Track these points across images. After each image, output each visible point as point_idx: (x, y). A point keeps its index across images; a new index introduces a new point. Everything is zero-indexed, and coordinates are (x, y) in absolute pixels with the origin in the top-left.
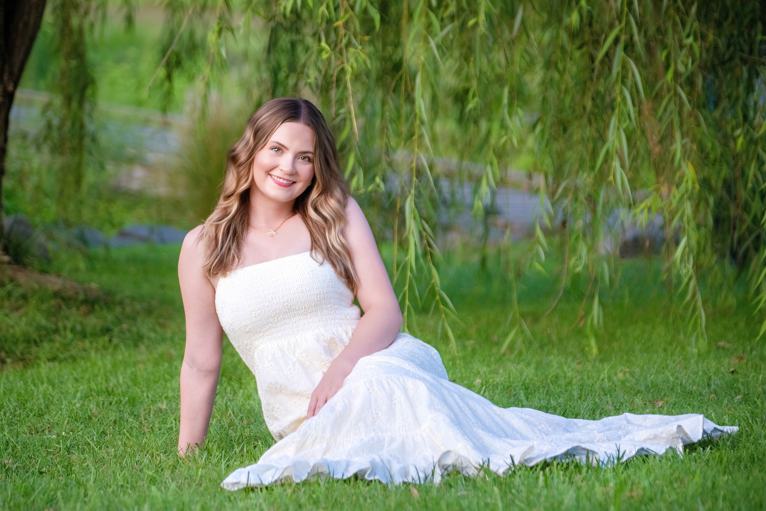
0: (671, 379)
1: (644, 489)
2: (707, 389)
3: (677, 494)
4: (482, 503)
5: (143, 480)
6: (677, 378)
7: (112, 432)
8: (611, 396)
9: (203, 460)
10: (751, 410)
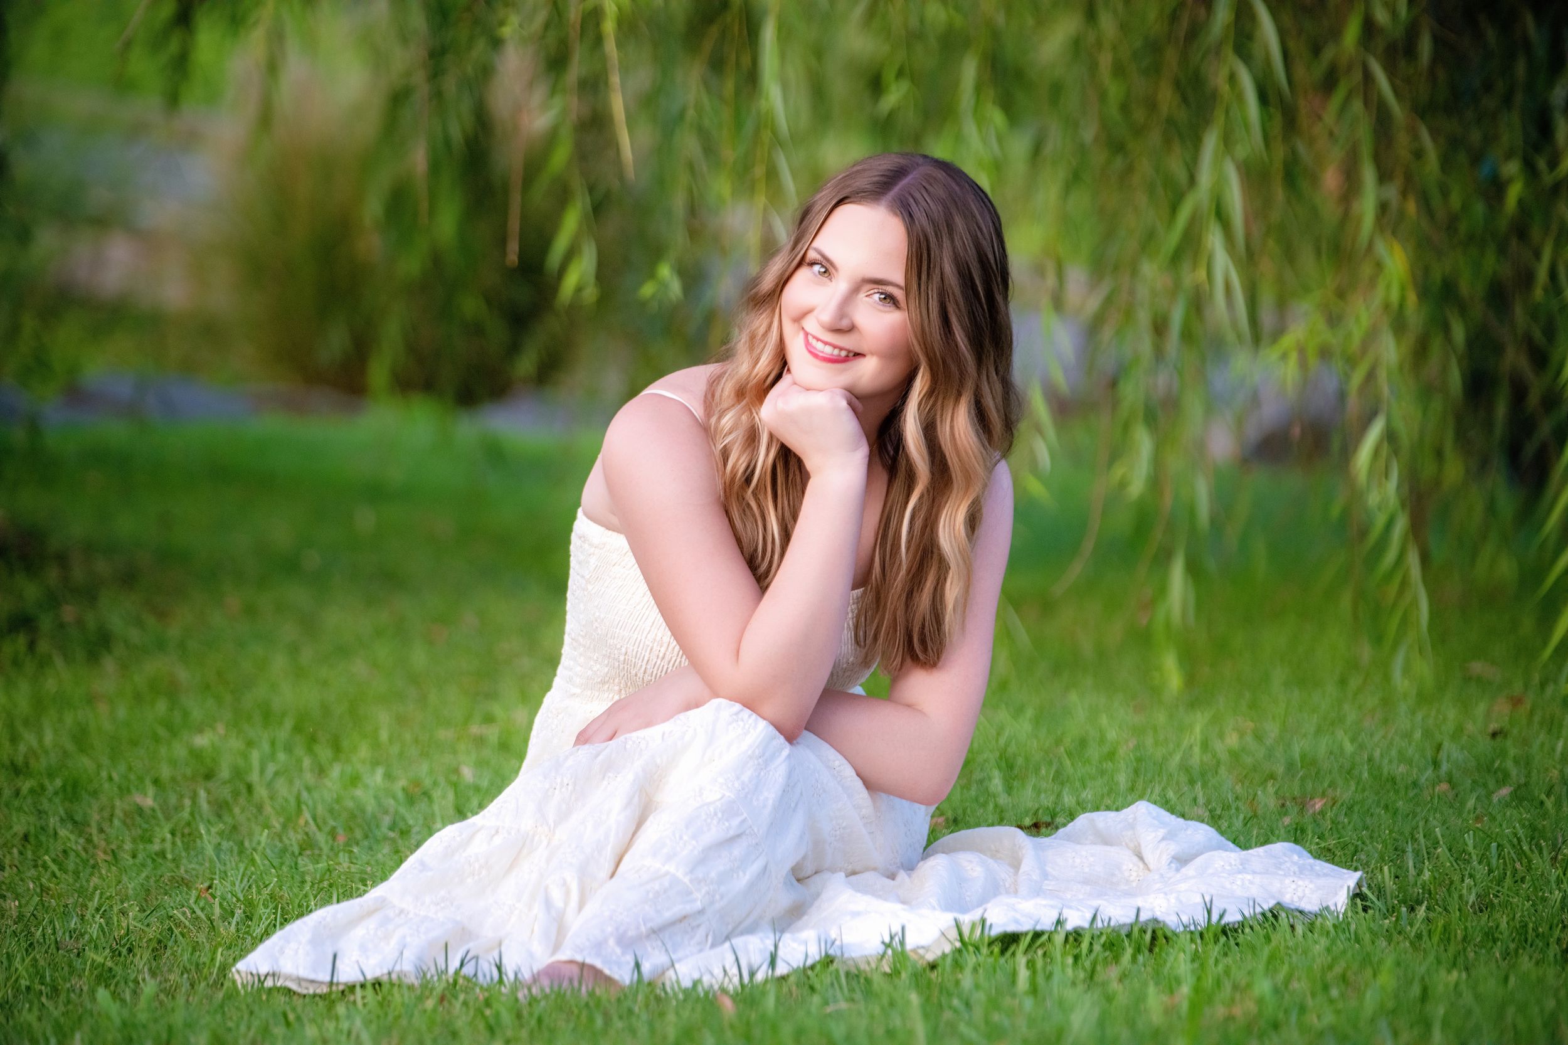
0: (1349, 748)
1: (1260, 1001)
2: (1429, 772)
3: (1338, 1012)
4: (880, 1031)
5: (80, 977)
6: (1361, 747)
7: (16, 863)
8: (1205, 785)
9: (233, 928)
10: (1529, 820)
